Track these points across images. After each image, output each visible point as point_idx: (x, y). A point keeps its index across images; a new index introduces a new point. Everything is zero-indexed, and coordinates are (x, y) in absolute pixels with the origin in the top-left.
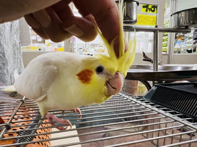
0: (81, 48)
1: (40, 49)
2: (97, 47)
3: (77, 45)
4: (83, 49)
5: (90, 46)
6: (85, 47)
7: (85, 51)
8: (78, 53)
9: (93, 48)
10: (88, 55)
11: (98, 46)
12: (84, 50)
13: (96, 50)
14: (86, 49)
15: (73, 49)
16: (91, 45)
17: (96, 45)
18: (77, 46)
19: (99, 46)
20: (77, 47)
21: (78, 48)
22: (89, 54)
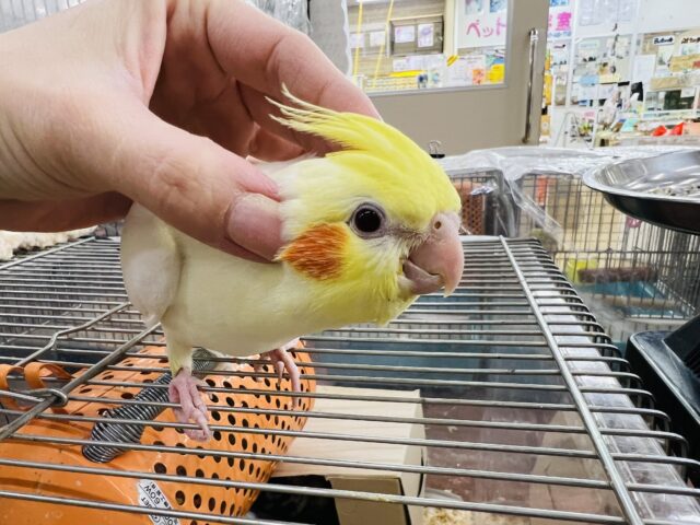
0: (591, 59)
1: (421, 79)
2: (672, 47)
3: (573, 46)
4: (598, 61)
5: (638, 43)
6: (609, 53)
7: (608, 68)
8: (577, 79)
9: (654, 50)
10: (621, 84)
11: (678, 40)
12: (605, 65)
13: (666, 60)
14: (612, 61)
15: (540, 72)
16: (642, 39)
17: (667, 38)
18: (577, 50)
19: (686, 41)
20: (573, 55)
21: (580, 60)
22: (627, 83)
